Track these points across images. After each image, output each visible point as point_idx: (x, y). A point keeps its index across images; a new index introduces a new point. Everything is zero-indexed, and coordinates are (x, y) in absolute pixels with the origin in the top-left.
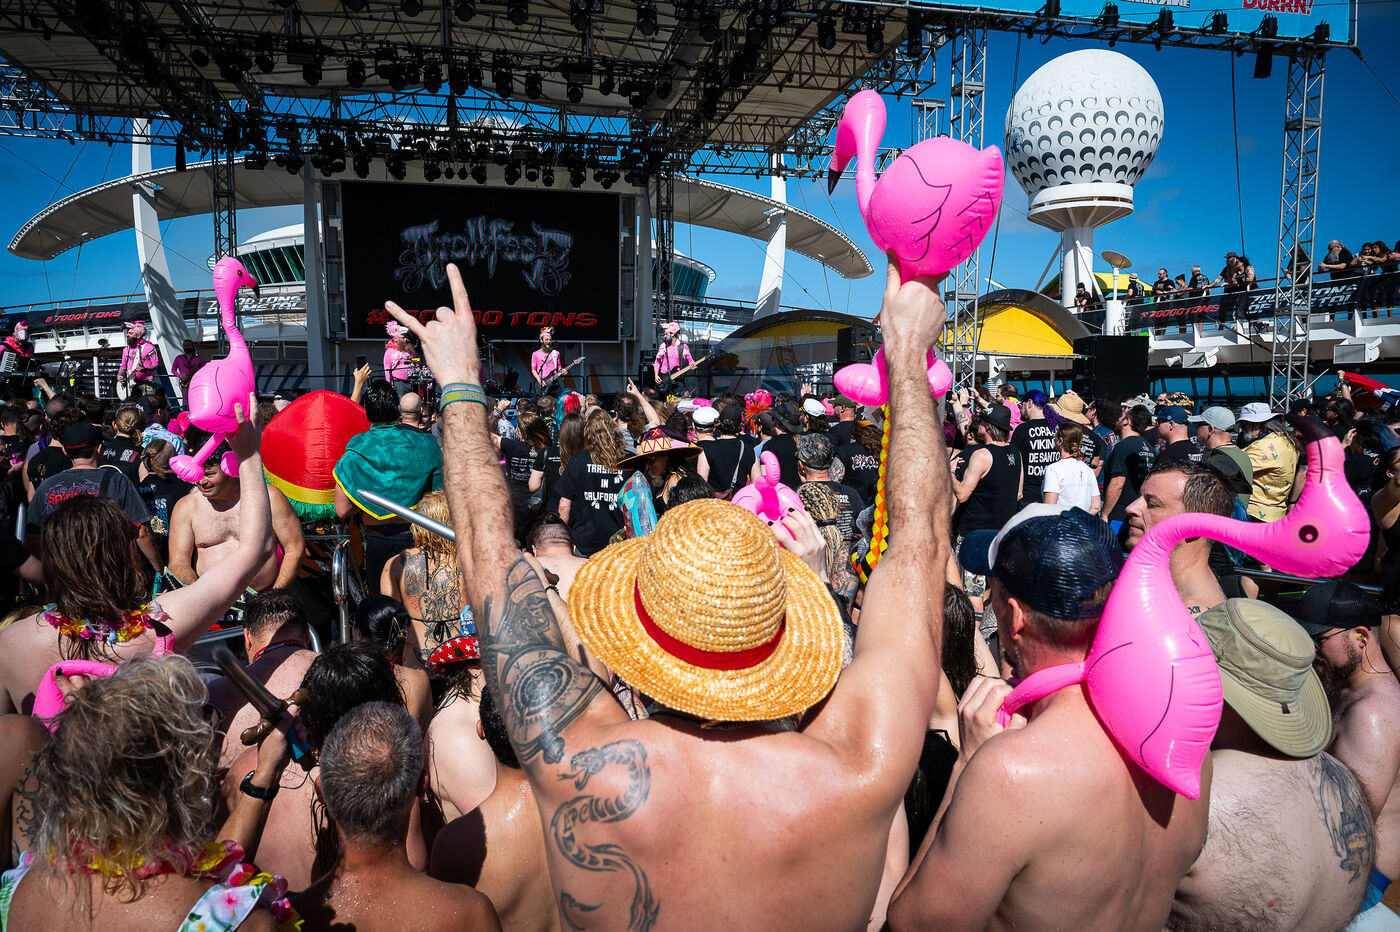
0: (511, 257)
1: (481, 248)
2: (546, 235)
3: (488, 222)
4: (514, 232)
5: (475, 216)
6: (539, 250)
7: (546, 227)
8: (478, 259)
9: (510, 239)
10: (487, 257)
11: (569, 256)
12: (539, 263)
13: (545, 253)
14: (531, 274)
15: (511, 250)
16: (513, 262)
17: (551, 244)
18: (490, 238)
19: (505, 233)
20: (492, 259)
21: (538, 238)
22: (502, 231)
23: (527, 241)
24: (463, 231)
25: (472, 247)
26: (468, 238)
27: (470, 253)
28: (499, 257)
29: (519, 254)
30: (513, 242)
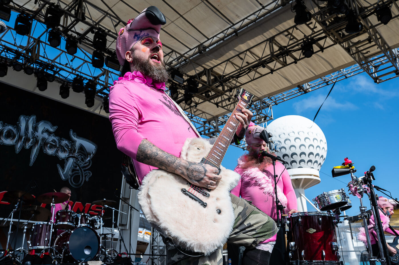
0: (50, 152)
1: (27, 140)
2: (79, 142)
3: (38, 121)
4: (56, 133)
5: (28, 114)
6: (72, 151)
7: (80, 135)
8: (23, 148)
9: (52, 138)
10: (31, 148)
11: (92, 159)
12: (71, 160)
13: (76, 154)
14: (63, 168)
15: (52, 146)
16: (51, 156)
17: (82, 148)
18: (37, 134)
19: (50, 133)
20: (35, 151)
21: (73, 142)
22: (47, 131)
23: (65, 142)
24: (16, 123)
25: (20, 138)
26: (19, 129)
27: (17, 142)
28: (41, 150)
29: (57, 152)
30: (54, 141)
